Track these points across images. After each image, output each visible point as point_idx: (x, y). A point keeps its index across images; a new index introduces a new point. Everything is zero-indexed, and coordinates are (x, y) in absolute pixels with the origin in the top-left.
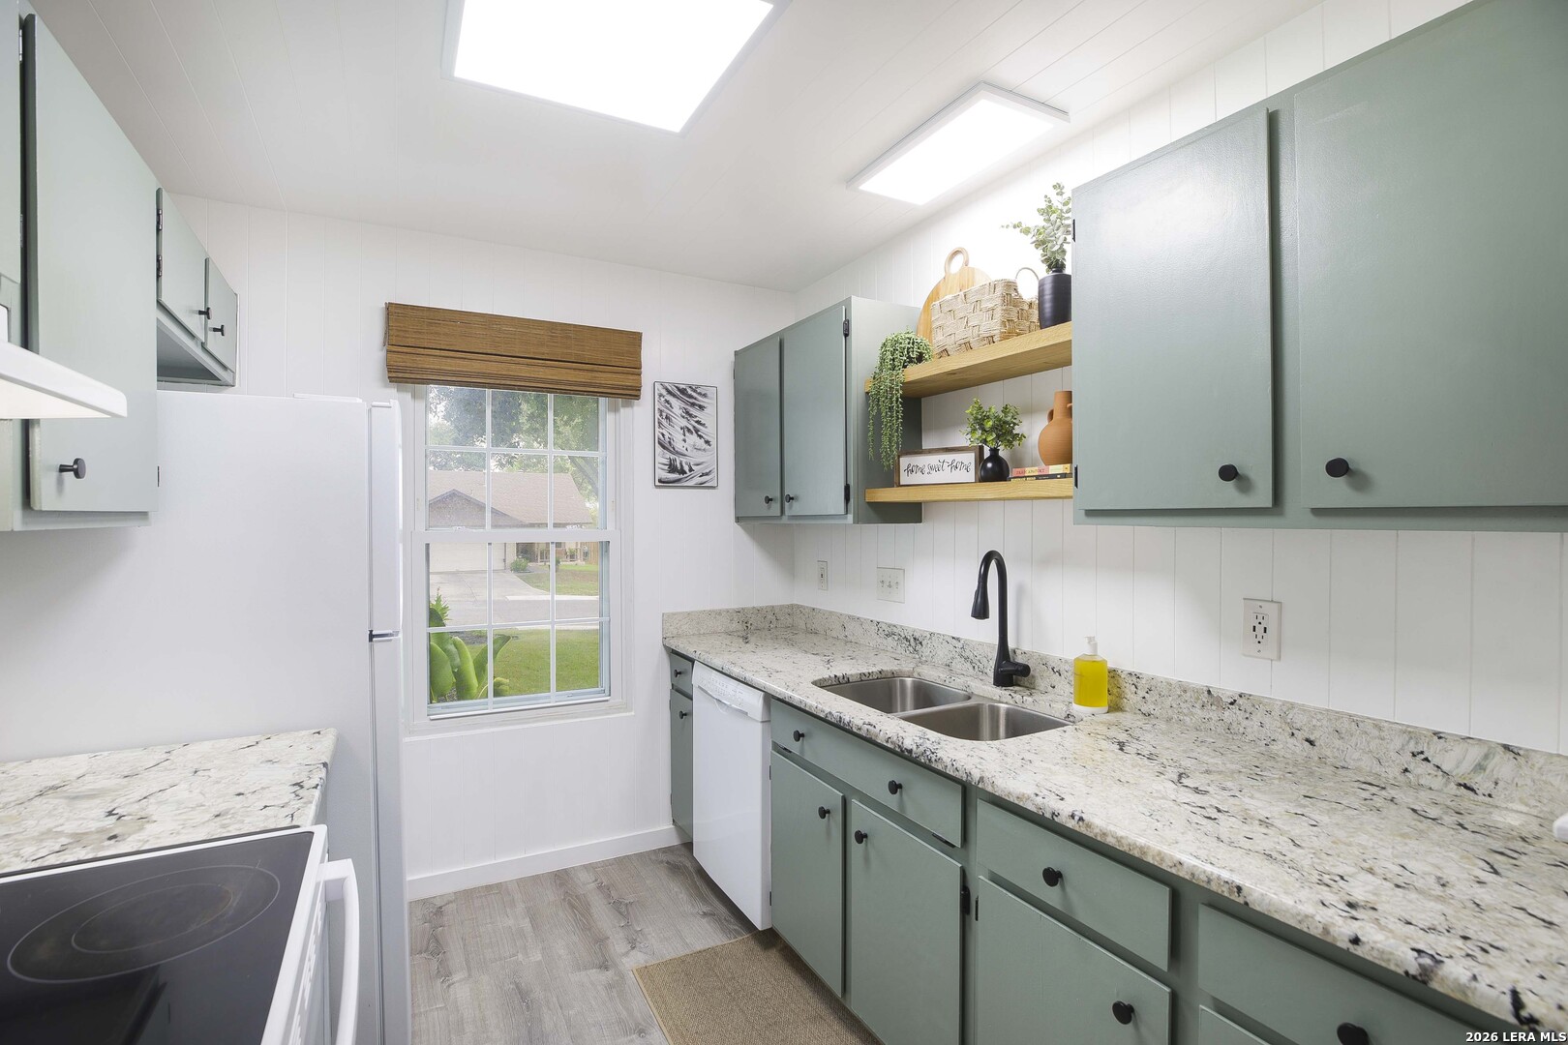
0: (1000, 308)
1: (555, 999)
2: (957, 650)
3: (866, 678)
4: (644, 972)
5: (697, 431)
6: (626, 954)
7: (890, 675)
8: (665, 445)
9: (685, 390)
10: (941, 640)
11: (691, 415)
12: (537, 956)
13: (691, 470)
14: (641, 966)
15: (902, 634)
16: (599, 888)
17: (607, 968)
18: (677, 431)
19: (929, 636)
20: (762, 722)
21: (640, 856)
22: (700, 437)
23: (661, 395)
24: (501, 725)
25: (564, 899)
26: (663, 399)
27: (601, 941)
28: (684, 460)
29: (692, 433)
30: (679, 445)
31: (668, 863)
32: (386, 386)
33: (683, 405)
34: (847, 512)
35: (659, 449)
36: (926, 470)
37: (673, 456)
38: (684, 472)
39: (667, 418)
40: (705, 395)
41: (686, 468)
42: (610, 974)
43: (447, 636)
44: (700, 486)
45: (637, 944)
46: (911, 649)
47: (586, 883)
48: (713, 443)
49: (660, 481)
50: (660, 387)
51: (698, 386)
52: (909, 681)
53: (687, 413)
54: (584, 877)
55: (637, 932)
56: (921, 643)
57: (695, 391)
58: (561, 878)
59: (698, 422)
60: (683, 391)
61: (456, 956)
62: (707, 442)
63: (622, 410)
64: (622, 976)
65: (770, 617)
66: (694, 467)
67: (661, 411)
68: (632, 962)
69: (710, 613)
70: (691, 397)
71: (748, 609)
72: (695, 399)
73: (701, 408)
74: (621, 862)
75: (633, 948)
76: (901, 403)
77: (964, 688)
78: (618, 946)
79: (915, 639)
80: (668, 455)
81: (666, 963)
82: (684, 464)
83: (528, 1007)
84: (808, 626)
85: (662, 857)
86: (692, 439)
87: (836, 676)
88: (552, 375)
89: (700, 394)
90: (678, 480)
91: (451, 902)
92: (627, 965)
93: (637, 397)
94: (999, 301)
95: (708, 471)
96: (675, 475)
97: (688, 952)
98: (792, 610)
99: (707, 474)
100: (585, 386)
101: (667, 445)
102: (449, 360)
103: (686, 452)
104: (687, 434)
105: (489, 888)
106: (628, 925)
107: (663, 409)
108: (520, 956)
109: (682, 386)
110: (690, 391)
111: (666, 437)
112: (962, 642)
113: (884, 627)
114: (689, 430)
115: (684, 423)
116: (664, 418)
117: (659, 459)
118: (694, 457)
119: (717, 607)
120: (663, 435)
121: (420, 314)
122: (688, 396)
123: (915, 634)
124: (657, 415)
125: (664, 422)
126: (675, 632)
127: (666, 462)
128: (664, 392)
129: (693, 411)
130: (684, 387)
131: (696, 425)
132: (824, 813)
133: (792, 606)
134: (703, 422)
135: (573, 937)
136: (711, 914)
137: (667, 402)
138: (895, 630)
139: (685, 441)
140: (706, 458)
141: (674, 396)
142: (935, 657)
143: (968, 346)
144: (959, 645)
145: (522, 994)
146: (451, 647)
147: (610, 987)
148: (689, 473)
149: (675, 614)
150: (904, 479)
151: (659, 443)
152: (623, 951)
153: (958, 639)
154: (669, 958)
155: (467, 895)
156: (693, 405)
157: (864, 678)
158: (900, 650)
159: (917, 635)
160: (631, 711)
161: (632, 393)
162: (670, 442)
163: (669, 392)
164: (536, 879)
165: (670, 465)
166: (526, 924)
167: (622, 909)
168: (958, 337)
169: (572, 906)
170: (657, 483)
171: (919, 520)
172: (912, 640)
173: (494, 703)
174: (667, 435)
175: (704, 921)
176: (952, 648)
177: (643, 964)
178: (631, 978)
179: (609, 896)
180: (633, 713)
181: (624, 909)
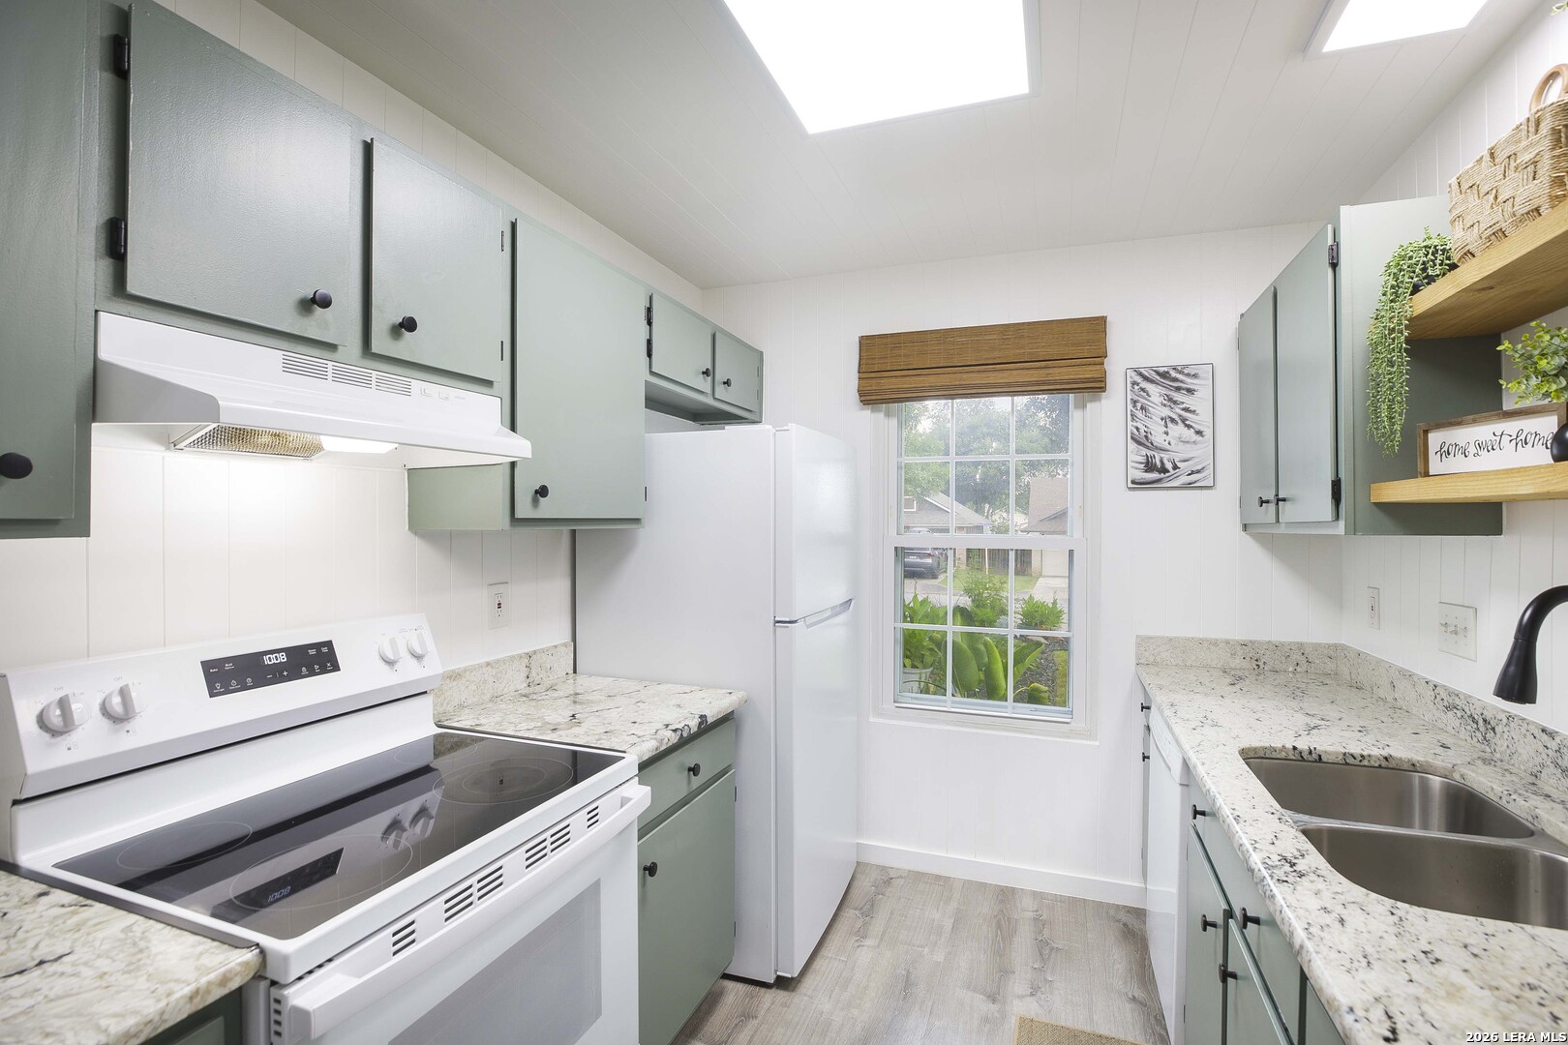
0: (1547, 155)
1: (930, 1004)
2: (1550, 752)
3: (1357, 762)
4: (1027, 1025)
5: (1184, 420)
6: (1022, 997)
7: (1405, 767)
8: (1141, 440)
9: (1168, 372)
10: (1523, 730)
11: (1175, 402)
12: (939, 957)
13: (1175, 467)
14: (1028, 1016)
15: (1467, 709)
16: (1035, 919)
17: (994, 1001)
18: (1157, 423)
19: (1505, 720)
20: (1181, 785)
21: (1100, 905)
22: (1189, 427)
23: (1134, 383)
24: (956, 725)
25: (996, 916)
26: (1136, 387)
27: (1005, 972)
28: (1165, 456)
29: (1177, 423)
30: (1158, 438)
31: (1125, 925)
32: (862, 409)
33: (1164, 391)
34: (1337, 517)
35: (1132, 445)
36: (1472, 450)
37: (1150, 453)
38: (1165, 471)
39: (1142, 408)
40: (1195, 376)
41: (1169, 466)
42: (994, 1007)
43: (981, 636)
44: (1189, 486)
45: (1039, 993)
46: (1479, 735)
47: (1026, 909)
48: (1208, 433)
49: (1133, 482)
50: (1134, 374)
51: (1187, 366)
52: (1436, 781)
53: (1170, 399)
54: (1028, 903)
55: (1046, 980)
56: (1493, 729)
57: (1181, 372)
58: (1006, 895)
59: (1186, 410)
60: (1164, 375)
61: (878, 925)
62: (1199, 433)
63: (1089, 405)
64: (1003, 1016)
65: (1296, 657)
66: (1179, 464)
67: (1135, 402)
68: (1022, 1006)
69: (1201, 641)
70: (1175, 380)
71: (1259, 643)
72: (1181, 382)
73: (1190, 391)
74: (1074, 903)
75: (1032, 995)
76: (1406, 350)
77: (1530, 819)
78: (1018, 985)
79: (1485, 721)
80: (1144, 451)
81: (1056, 1028)
82: (1165, 461)
83: (904, 998)
84: (1353, 676)
85: (1123, 917)
86: (1178, 430)
87: (1295, 748)
88: (1002, 378)
89: (1188, 375)
90: (1159, 481)
91: (902, 877)
92: (1015, 1008)
93: (1103, 389)
94: (1547, 143)
95: (1199, 467)
96: (1155, 473)
97: (1088, 1029)
98: (1336, 652)
99: (1198, 472)
100: (1039, 385)
101: (1144, 441)
102: (907, 379)
103: (1168, 447)
104: (1170, 424)
105: (938, 877)
106: (1041, 970)
107: (1136, 398)
108: (926, 949)
109: (1162, 370)
110: (1173, 374)
111: (1142, 431)
112: (1558, 739)
113: (1444, 695)
114: (1173, 420)
115: (1166, 412)
116: (1138, 406)
117: (1132, 457)
118: (1179, 452)
119: (1213, 635)
120: (1137, 429)
121: (885, 340)
122: (1171, 379)
123: (1485, 712)
124: (1130, 407)
125: (1139, 414)
126: (1151, 659)
127: (1143, 459)
128: (1138, 379)
129: (1177, 396)
130: (1166, 369)
131: (1183, 413)
132: (1206, 924)
133: (1336, 647)
134: (1192, 408)
135: (982, 956)
136: (1141, 1003)
137: (1143, 390)
138: (1457, 701)
139: (1167, 433)
140: (1200, 453)
141: (1152, 381)
142: (1515, 756)
143: (1500, 234)
144: (1553, 745)
145: (908, 983)
146: (982, 647)
147: (986, 1020)
148: (1172, 472)
149: (1151, 638)
150: (1435, 465)
151: (1132, 438)
152: (1020, 993)
153: (1552, 735)
154: (1063, 1024)
155: (918, 877)
156: (1178, 389)
157: (1350, 760)
158: (1464, 734)
159: (1488, 715)
160: (1096, 740)
161: (1096, 386)
162: (1146, 437)
163: (1146, 379)
164: (983, 887)
165: (1147, 463)
166: (948, 924)
167: (1044, 949)
168: (1483, 226)
169: (999, 926)
170: (1130, 485)
171: (1498, 531)
172: (1481, 722)
173: (953, 702)
174: (1142, 429)
175: (1128, 1006)
176: (1541, 749)
177: (1032, 1015)
178: (1013, 1023)
179: (1040, 932)
180: (1097, 743)
181: (1046, 952)
